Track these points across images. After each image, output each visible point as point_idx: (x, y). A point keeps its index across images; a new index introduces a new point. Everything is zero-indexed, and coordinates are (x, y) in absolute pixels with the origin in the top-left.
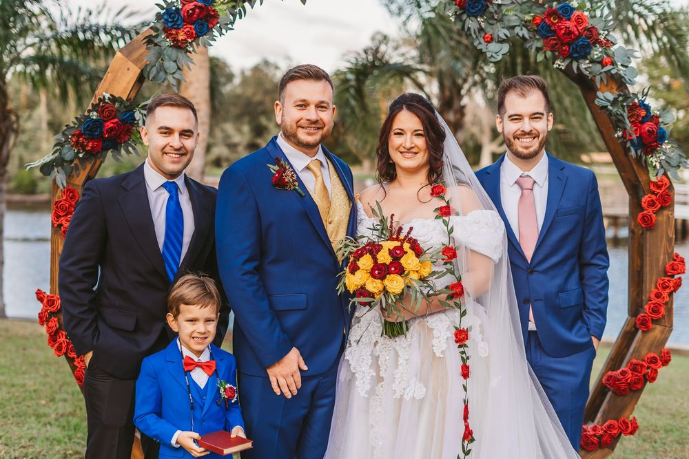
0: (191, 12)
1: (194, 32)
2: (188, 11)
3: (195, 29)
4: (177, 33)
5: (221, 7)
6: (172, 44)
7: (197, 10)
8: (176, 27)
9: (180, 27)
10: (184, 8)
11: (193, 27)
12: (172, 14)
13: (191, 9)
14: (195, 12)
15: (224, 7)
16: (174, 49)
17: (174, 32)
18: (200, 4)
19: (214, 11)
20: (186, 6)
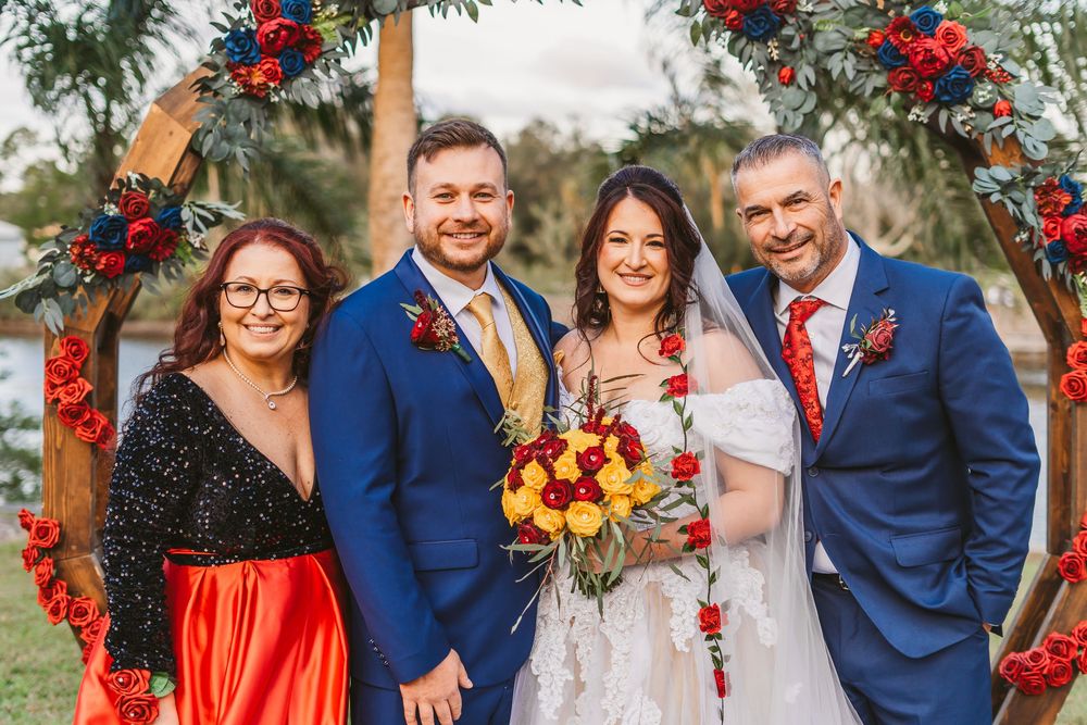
0: (272, 36)
1: (280, 69)
2: (267, 35)
3: (281, 64)
4: (250, 74)
5: (326, 25)
6: (242, 91)
7: (283, 33)
8: (247, 61)
9: (256, 61)
10: (261, 30)
11: (278, 61)
12: (240, 39)
13: (272, 32)
14: (279, 35)
15: (332, 25)
16: (246, 102)
17: (243, 72)
18: (287, 22)
19: (314, 32)
20: (265, 25)
